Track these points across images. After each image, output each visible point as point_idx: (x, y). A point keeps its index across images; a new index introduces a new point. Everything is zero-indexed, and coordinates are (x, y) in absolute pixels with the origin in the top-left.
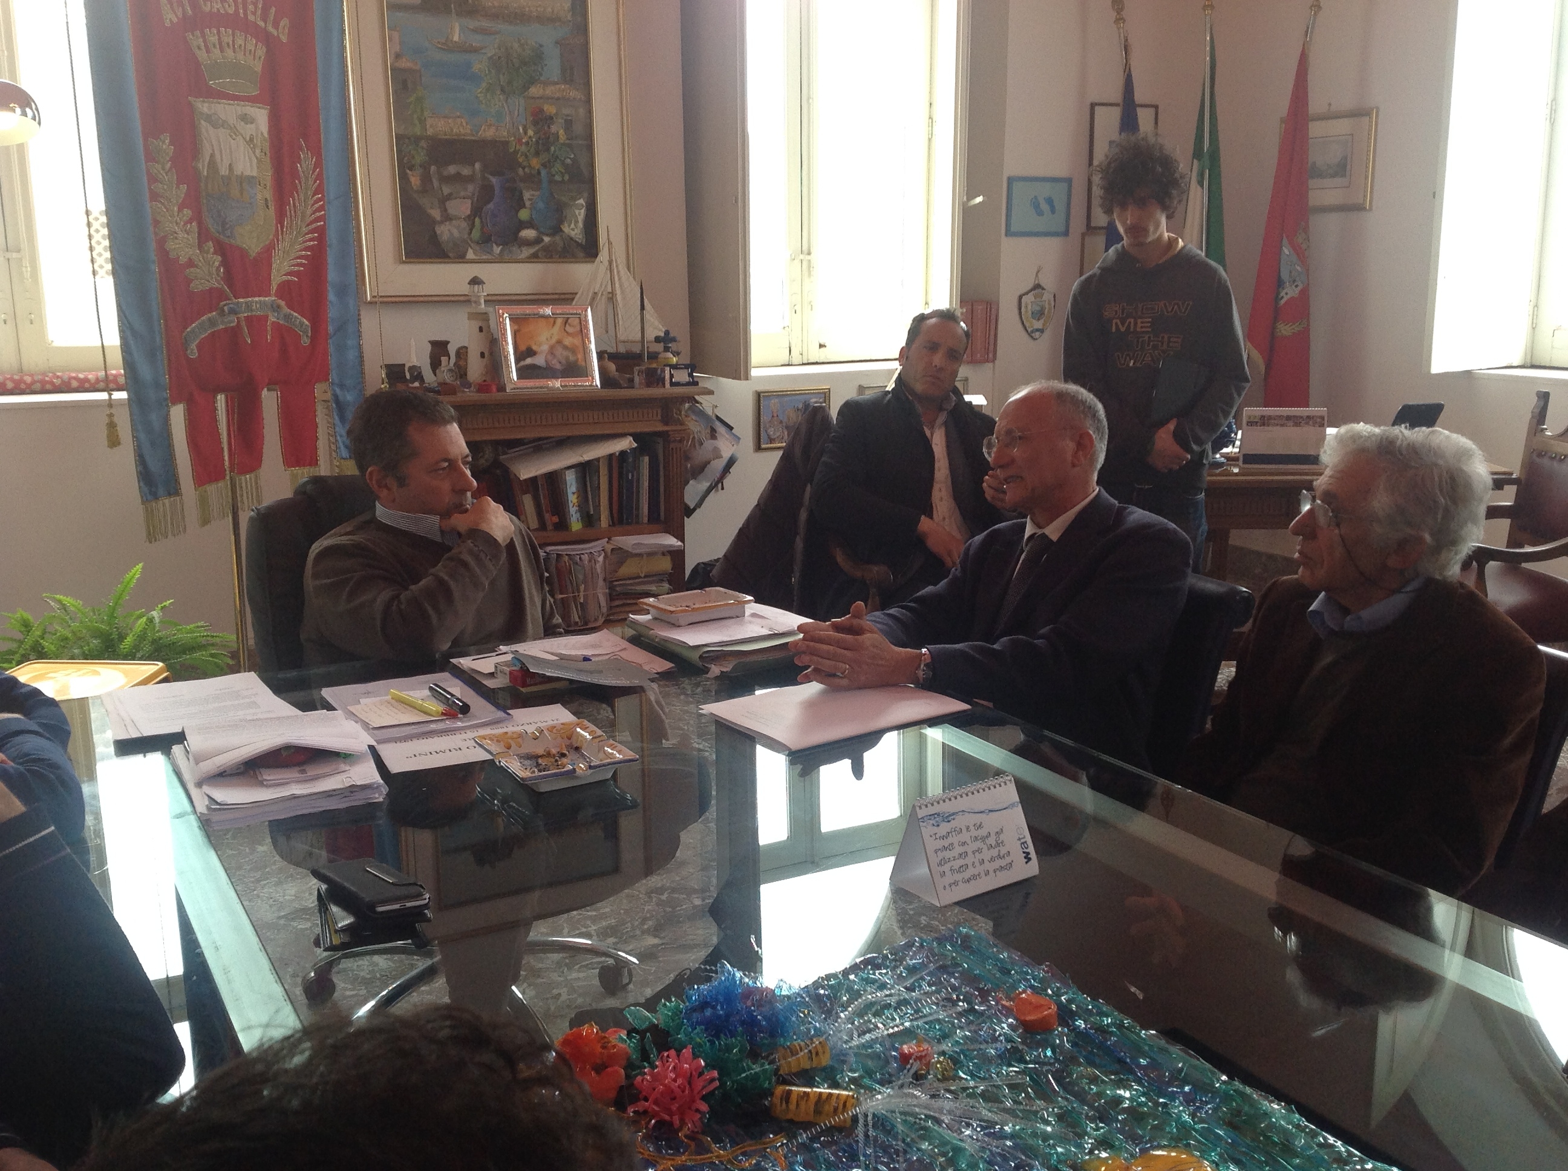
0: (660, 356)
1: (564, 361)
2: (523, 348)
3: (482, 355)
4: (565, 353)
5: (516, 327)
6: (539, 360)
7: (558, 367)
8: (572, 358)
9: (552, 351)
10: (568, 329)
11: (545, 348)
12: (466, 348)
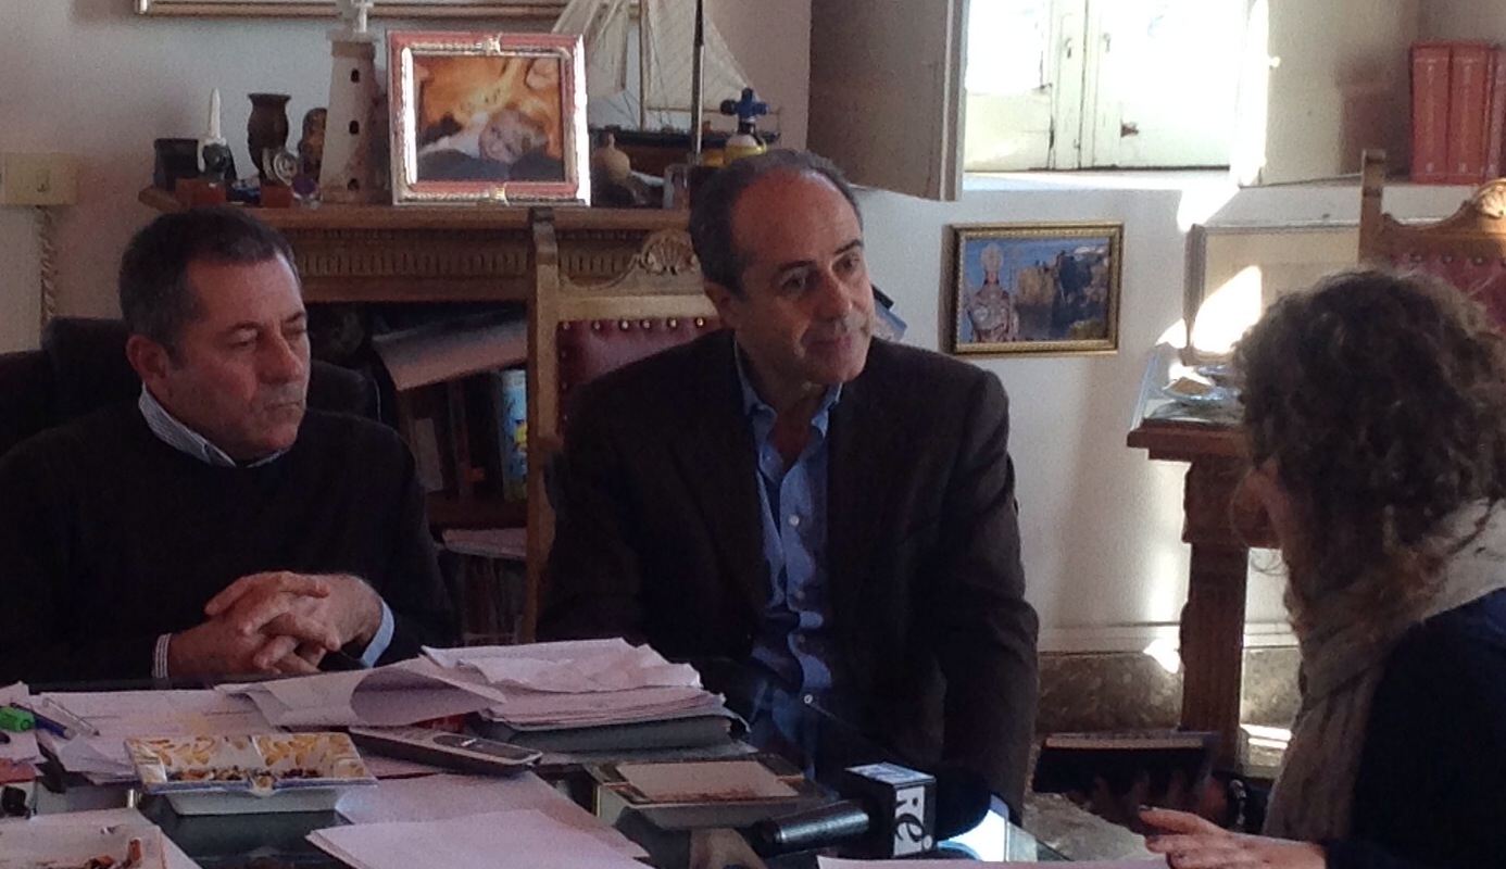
0: (730, 142)
1: (518, 149)
2: (435, 115)
3: (354, 128)
4: (522, 130)
5: (425, 74)
6: (466, 143)
7: (506, 157)
8: (535, 142)
9: (494, 127)
10: (535, 81)
11: (480, 117)
12: (324, 111)
